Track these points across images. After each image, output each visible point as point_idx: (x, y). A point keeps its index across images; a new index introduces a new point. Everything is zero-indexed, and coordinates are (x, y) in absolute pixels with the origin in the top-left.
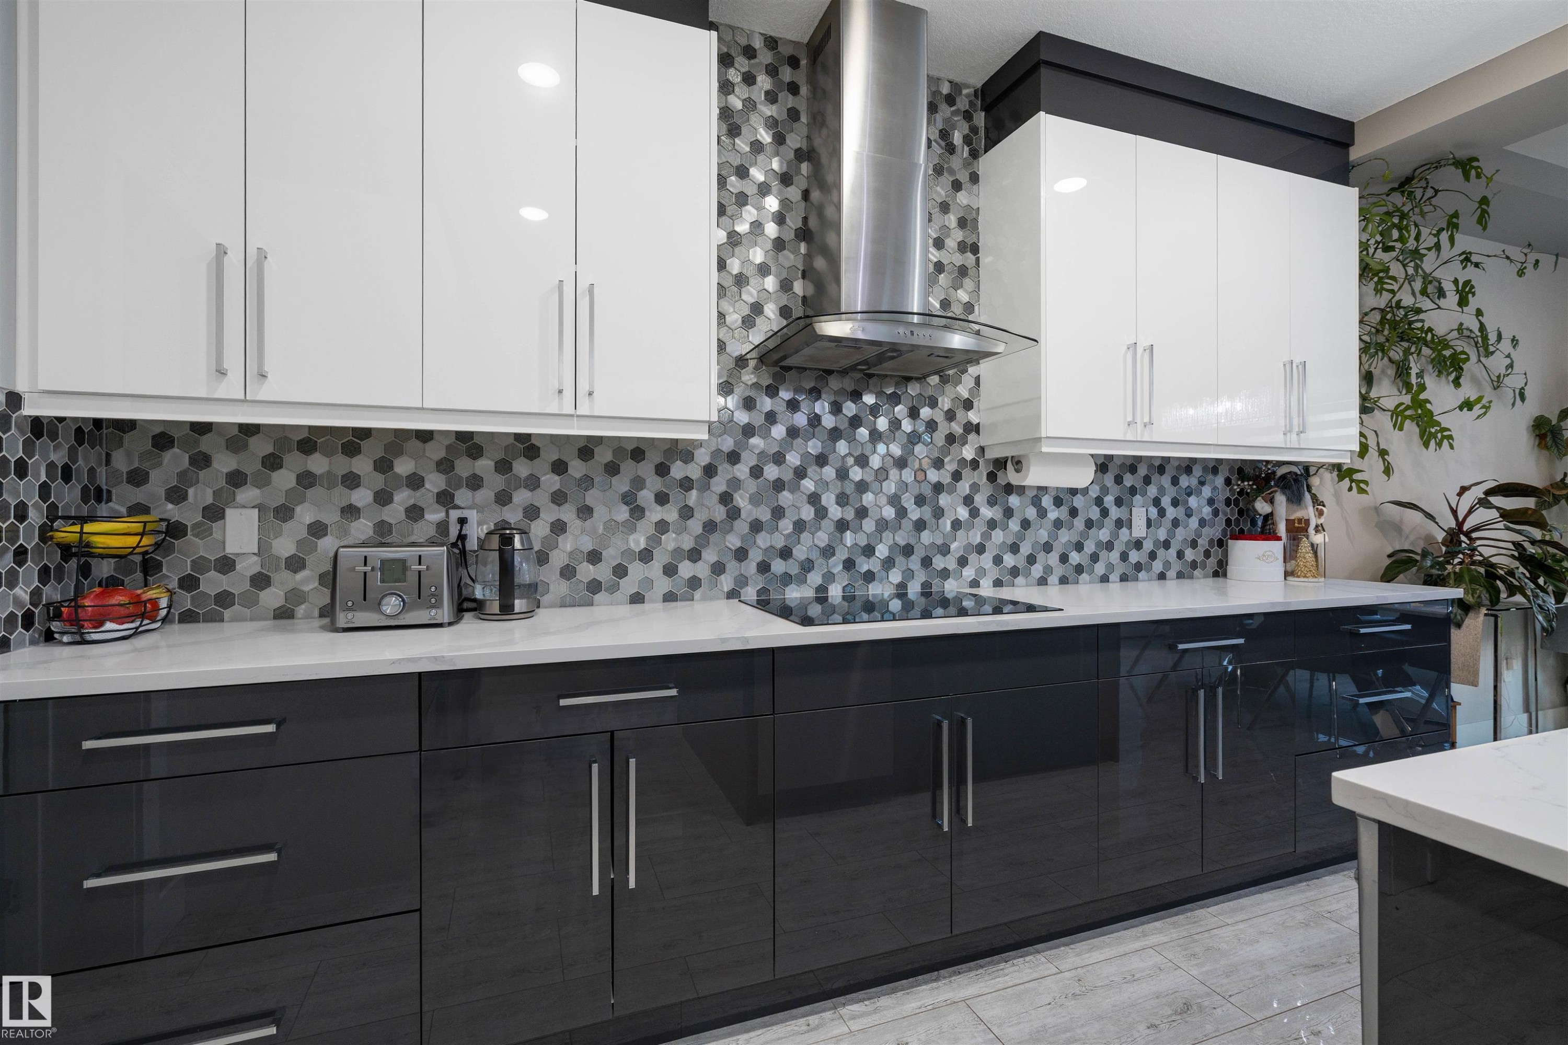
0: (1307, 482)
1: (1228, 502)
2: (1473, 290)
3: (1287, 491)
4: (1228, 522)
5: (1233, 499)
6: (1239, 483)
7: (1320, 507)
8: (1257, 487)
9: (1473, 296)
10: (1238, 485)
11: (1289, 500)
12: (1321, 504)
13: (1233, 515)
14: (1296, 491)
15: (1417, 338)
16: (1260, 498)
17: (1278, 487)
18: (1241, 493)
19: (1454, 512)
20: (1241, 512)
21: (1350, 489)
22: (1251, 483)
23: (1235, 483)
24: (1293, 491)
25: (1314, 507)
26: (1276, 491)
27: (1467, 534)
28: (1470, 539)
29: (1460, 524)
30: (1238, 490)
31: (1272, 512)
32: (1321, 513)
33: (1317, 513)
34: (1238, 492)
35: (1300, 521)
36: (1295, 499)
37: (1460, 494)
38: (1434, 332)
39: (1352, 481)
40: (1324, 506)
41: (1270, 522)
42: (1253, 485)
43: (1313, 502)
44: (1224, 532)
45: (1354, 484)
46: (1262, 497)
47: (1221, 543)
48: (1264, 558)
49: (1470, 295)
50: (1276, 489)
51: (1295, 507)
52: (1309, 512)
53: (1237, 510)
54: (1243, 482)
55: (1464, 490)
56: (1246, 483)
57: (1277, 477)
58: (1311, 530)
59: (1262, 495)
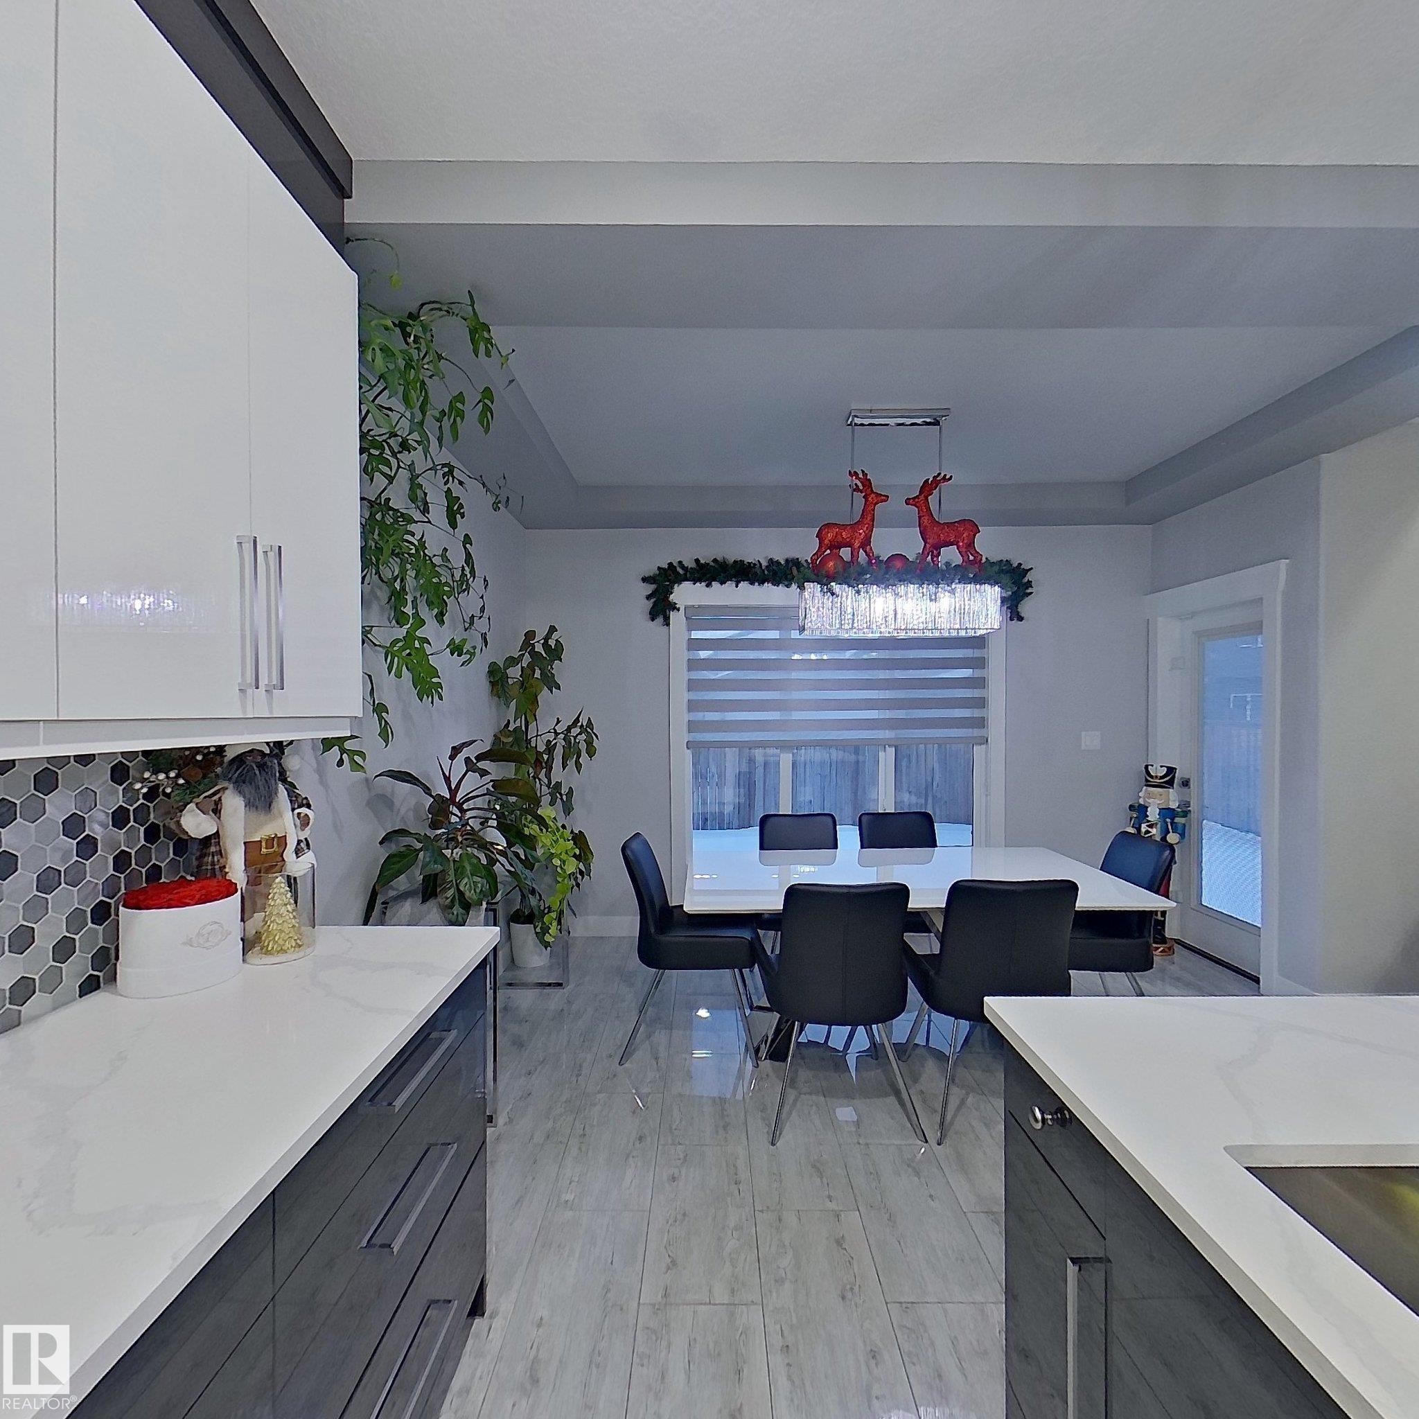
0: (280, 764)
1: (120, 818)
2: (462, 511)
3: (247, 789)
4: (121, 861)
5: (131, 809)
6: (147, 775)
7: (304, 810)
8: (187, 782)
9: (462, 517)
10: (143, 780)
11: (249, 804)
12: (305, 802)
13: (130, 841)
14: (261, 787)
15: (408, 554)
16: (192, 806)
17: (230, 779)
18: (152, 794)
19: (447, 780)
20: (152, 834)
21: (340, 763)
22: (172, 774)
23: (138, 775)
24: (257, 788)
25: (293, 810)
26: (225, 789)
27: (459, 806)
28: (463, 811)
29: (453, 792)
30: (145, 790)
31: (218, 832)
32: (305, 821)
33: (298, 822)
34: (144, 795)
35: (270, 841)
36: (261, 803)
37: (452, 757)
38: (426, 551)
39: (343, 751)
40: (309, 806)
41: (213, 849)
42: (178, 776)
43: (291, 801)
44: (111, 887)
45: (345, 756)
46: (197, 804)
47: (102, 913)
48: (201, 941)
49: (458, 516)
50: (226, 784)
51: (263, 817)
52: (285, 822)
53: (142, 829)
54: (155, 773)
55: (456, 751)
56: (162, 776)
57: (226, 760)
58: (289, 854)
59: (197, 800)
